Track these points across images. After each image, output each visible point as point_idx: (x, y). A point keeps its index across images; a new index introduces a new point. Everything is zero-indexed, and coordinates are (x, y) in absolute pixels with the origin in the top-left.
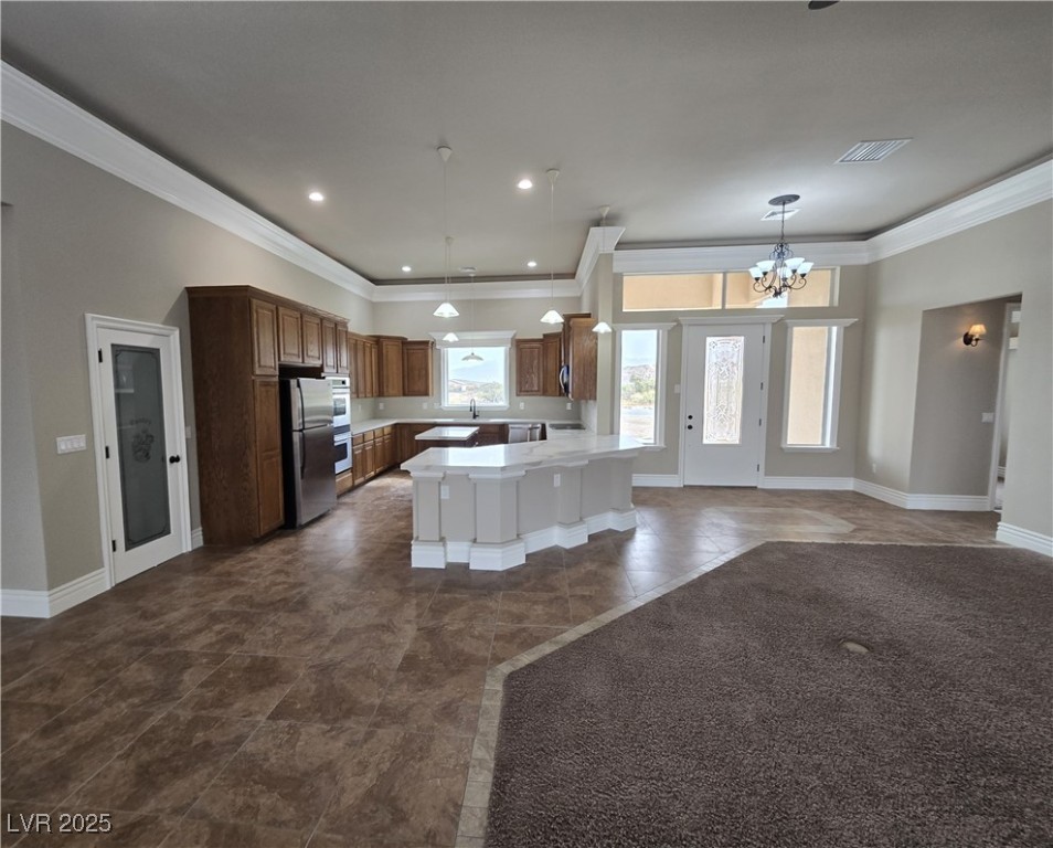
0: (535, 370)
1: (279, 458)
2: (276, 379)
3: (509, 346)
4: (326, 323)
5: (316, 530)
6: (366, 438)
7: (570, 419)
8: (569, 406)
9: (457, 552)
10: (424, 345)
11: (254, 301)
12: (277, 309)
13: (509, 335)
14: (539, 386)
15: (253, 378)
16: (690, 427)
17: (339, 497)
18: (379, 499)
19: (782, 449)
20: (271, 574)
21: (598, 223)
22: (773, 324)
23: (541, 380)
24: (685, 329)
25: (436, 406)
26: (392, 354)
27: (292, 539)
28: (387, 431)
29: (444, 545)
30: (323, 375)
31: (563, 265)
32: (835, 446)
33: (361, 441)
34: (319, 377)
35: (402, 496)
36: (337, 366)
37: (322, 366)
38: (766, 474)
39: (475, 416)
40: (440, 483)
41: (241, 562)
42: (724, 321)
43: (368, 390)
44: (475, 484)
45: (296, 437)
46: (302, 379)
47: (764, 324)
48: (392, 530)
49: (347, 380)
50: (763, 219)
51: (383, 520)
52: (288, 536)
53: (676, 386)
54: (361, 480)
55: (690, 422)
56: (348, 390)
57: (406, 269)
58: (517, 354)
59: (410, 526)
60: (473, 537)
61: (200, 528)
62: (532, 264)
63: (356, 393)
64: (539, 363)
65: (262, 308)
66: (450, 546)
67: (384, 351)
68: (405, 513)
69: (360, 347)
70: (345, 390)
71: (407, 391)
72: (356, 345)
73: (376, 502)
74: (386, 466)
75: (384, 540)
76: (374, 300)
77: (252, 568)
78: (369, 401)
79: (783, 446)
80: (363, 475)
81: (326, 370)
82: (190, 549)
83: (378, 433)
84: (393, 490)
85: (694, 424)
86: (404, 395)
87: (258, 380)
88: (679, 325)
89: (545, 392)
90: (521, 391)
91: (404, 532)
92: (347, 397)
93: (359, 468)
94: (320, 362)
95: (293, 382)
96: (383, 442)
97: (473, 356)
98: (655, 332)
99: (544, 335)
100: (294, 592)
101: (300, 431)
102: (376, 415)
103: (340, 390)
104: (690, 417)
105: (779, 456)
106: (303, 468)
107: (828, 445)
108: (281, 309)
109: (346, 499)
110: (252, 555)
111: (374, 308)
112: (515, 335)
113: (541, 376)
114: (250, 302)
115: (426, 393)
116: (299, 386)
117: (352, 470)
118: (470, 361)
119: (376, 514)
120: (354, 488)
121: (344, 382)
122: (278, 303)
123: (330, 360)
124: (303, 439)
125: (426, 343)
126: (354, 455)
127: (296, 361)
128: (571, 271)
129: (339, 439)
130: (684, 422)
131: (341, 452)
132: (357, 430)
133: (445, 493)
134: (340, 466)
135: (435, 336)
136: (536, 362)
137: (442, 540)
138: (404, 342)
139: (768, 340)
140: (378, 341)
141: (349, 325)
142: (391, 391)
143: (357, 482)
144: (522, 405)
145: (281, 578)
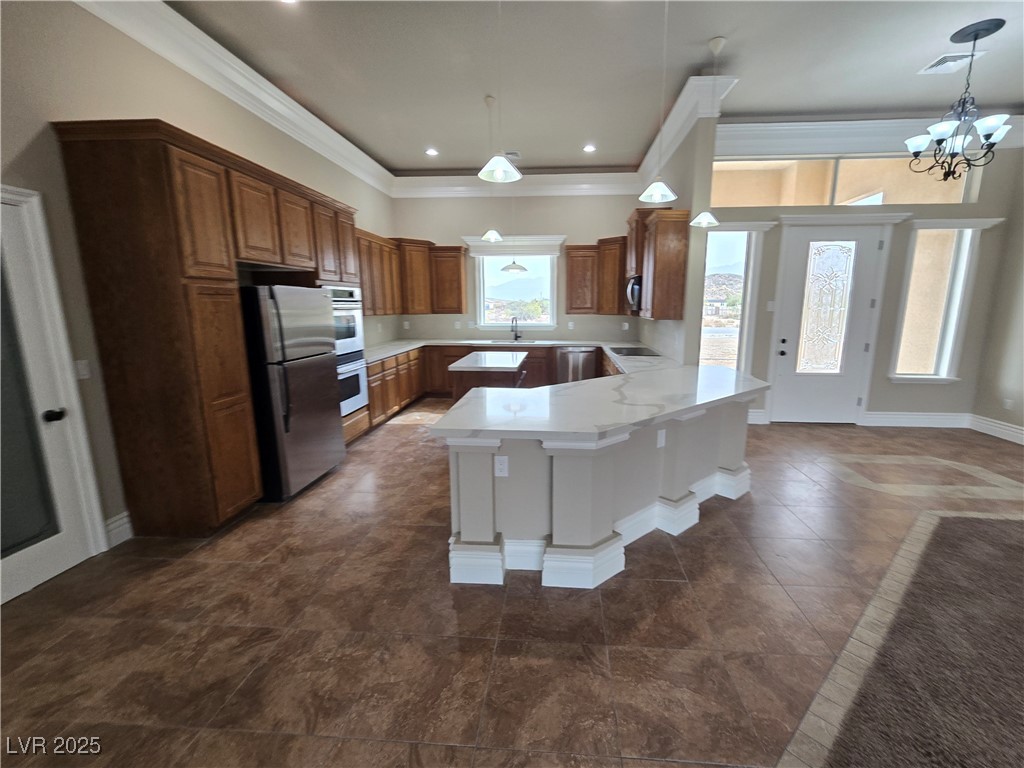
0: (588, 283)
1: (248, 406)
2: (234, 286)
3: (558, 254)
4: (319, 209)
5: (311, 503)
6: (387, 366)
7: (628, 342)
8: (626, 326)
9: (521, 554)
10: (456, 252)
11: (175, 151)
12: (227, 174)
13: (557, 240)
14: (592, 303)
15: (184, 281)
16: (783, 353)
17: (349, 445)
18: (403, 445)
19: (889, 379)
20: (219, 607)
21: (699, 70)
22: (896, 225)
23: (595, 294)
24: (786, 231)
25: (471, 325)
26: (417, 262)
27: (272, 521)
28: (413, 355)
29: (501, 551)
30: (318, 283)
31: (624, 153)
32: (953, 378)
33: (379, 369)
34: (314, 286)
35: (433, 441)
36: (341, 273)
37: (317, 269)
38: (869, 410)
39: (517, 338)
40: (493, 455)
41: (177, 578)
42: (831, 220)
43: (389, 306)
44: (552, 457)
45: (274, 372)
46: (277, 288)
47: (882, 225)
48: (421, 502)
49: (357, 292)
50: (922, 72)
51: (408, 481)
52: (266, 516)
53: (770, 303)
54: (382, 418)
55: (783, 347)
56: (359, 305)
57: (432, 152)
58: (567, 264)
59: (445, 494)
60: (546, 532)
61: (125, 514)
62: (589, 149)
63: (371, 309)
64: (592, 276)
65: (194, 165)
66: (509, 545)
67: (408, 258)
68: (437, 469)
69: (376, 251)
70: (353, 305)
71: (437, 308)
72: (370, 247)
73: (400, 451)
74: (414, 397)
75: (407, 522)
76: (394, 196)
77: (190, 591)
78: (391, 319)
79: (892, 376)
80: (384, 412)
81: (322, 275)
82: (104, 549)
83: (401, 359)
84: (422, 430)
85: (787, 350)
86: (434, 312)
87: (194, 286)
88: (779, 227)
89: (599, 310)
90: (572, 308)
91: (437, 503)
92: (358, 314)
93: (378, 403)
94: (313, 264)
95: (263, 291)
96: (409, 368)
97: (514, 265)
98: (745, 233)
99: (600, 241)
100: (245, 660)
101: (279, 363)
102: (400, 336)
103: (347, 305)
104: (784, 341)
105: (887, 388)
106: (286, 418)
107: (944, 374)
108: (234, 174)
109: (362, 446)
110: (201, 558)
111: (394, 205)
112: (564, 241)
113: (596, 290)
114: (166, 151)
115: (458, 310)
116: (272, 296)
117: (368, 407)
118: (511, 271)
119: (401, 469)
120: (372, 429)
121: (351, 294)
122: (227, 164)
123: (329, 262)
124: (285, 375)
125: (457, 249)
126: (370, 388)
127: (271, 259)
128: (633, 161)
129: (345, 371)
130: (775, 346)
131: (351, 387)
132: (374, 356)
133: (502, 466)
134: (347, 406)
135: (469, 241)
136: (589, 274)
137: (498, 540)
138: (430, 247)
139: (887, 246)
140: (399, 244)
141: (356, 216)
142: (417, 308)
143: (376, 421)
144: (571, 325)
145: (232, 619)
